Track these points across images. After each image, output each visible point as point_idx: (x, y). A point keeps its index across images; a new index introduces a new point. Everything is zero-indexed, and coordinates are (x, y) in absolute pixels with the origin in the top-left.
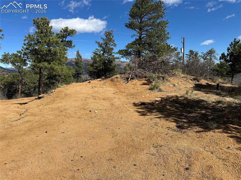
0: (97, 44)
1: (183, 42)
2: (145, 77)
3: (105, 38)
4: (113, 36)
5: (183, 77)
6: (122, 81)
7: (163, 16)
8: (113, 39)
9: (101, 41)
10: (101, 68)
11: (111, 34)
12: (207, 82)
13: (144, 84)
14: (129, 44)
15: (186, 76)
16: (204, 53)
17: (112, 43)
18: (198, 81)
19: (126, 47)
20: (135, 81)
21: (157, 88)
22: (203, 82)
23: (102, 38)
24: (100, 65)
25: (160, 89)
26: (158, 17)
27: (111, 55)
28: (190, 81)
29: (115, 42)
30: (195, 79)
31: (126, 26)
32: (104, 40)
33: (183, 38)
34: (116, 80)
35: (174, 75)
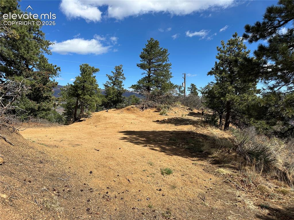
0: (107, 77)
1: (184, 77)
2: (156, 107)
3: (115, 72)
4: (122, 71)
5: (181, 108)
6: (138, 110)
7: (167, 60)
8: (123, 73)
9: (112, 75)
10: (115, 99)
11: (121, 68)
12: (198, 111)
13: (156, 111)
14: (140, 80)
15: (183, 107)
16: (202, 88)
17: (121, 77)
18: (191, 110)
19: (137, 83)
20: (148, 110)
21: (164, 114)
22: (196, 111)
23: (112, 72)
24: (114, 97)
25: (166, 114)
26: (163, 61)
27: (120, 87)
28: (186, 110)
29: (124, 76)
30: (189, 109)
31: (137, 66)
32: (114, 73)
33: (184, 74)
34: (132, 109)
35: (175, 106)
